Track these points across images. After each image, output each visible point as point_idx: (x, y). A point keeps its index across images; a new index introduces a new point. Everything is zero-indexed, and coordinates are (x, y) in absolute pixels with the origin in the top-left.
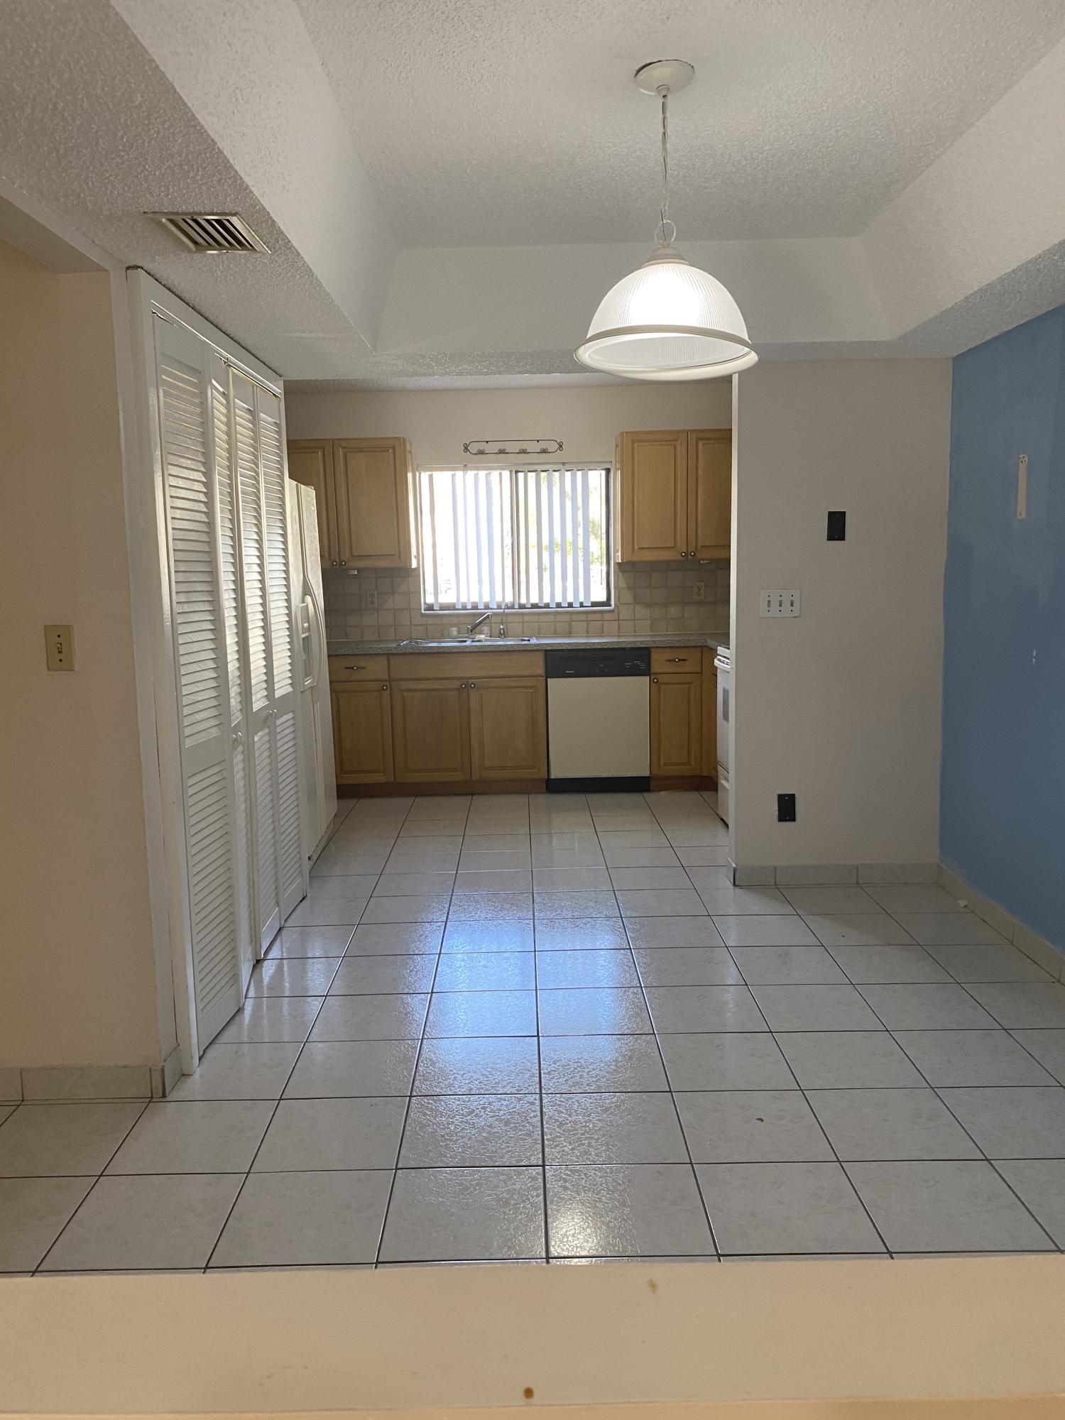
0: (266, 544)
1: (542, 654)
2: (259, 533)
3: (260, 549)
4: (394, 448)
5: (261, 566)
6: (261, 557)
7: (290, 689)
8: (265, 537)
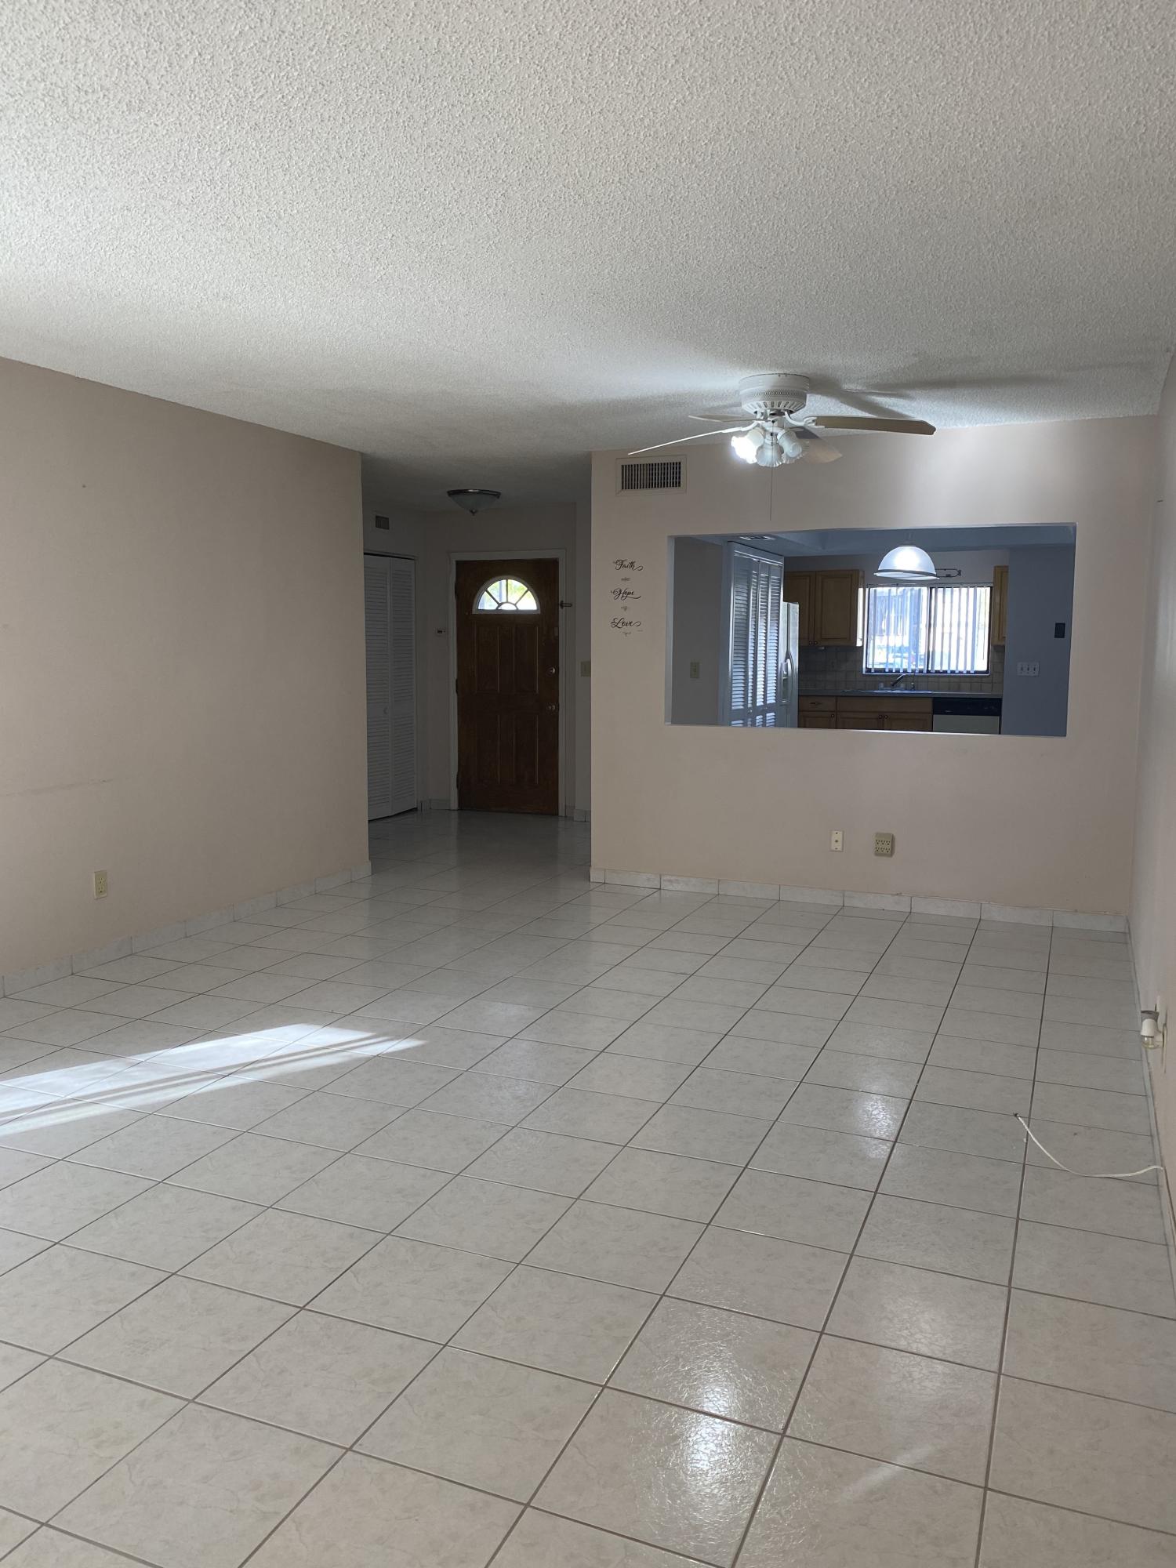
0: (769, 634)
1: (931, 700)
2: (766, 630)
3: (766, 637)
4: (851, 576)
5: (766, 644)
6: (766, 640)
7: (774, 701)
8: (769, 631)
